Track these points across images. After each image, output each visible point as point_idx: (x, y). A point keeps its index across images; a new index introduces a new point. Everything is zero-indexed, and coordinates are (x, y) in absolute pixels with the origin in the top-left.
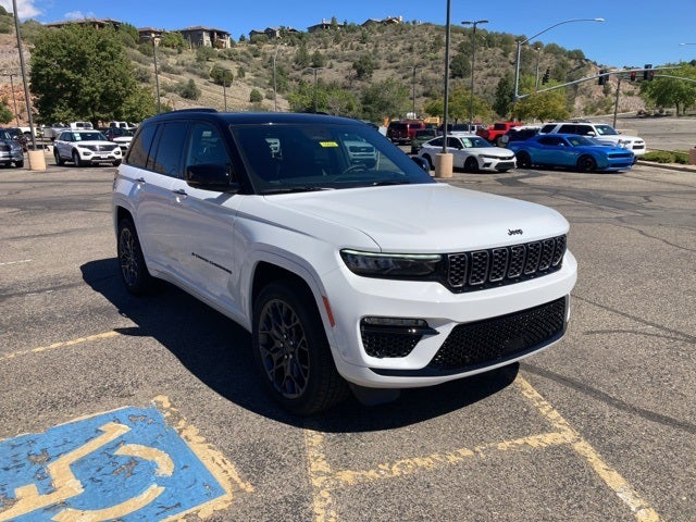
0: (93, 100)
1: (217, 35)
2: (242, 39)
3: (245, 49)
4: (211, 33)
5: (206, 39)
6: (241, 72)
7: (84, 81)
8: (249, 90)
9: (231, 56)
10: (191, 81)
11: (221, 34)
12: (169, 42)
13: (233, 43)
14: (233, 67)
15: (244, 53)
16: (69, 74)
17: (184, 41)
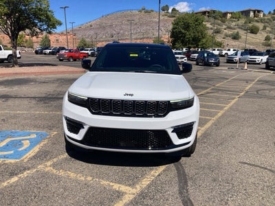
0: (189, 40)
1: (257, 12)
2: (270, 13)
3: (269, 17)
4: (254, 11)
5: (252, 14)
6: (265, 28)
7: (188, 33)
8: (266, 35)
9: (262, 21)
10: (238, 32)
11: (259, 11)
12: (234, 16)
13: (264, 15)
14: (261, 26)
15: (268, 19)
16: (183, 31)
17: (241, 16)
